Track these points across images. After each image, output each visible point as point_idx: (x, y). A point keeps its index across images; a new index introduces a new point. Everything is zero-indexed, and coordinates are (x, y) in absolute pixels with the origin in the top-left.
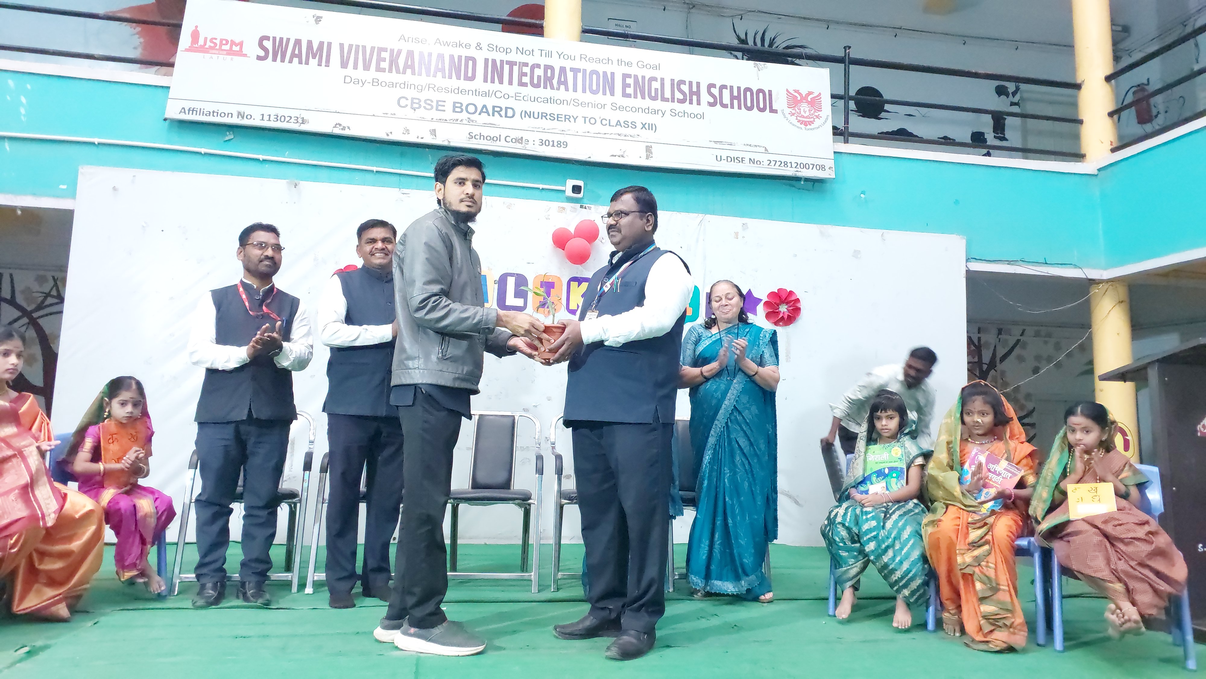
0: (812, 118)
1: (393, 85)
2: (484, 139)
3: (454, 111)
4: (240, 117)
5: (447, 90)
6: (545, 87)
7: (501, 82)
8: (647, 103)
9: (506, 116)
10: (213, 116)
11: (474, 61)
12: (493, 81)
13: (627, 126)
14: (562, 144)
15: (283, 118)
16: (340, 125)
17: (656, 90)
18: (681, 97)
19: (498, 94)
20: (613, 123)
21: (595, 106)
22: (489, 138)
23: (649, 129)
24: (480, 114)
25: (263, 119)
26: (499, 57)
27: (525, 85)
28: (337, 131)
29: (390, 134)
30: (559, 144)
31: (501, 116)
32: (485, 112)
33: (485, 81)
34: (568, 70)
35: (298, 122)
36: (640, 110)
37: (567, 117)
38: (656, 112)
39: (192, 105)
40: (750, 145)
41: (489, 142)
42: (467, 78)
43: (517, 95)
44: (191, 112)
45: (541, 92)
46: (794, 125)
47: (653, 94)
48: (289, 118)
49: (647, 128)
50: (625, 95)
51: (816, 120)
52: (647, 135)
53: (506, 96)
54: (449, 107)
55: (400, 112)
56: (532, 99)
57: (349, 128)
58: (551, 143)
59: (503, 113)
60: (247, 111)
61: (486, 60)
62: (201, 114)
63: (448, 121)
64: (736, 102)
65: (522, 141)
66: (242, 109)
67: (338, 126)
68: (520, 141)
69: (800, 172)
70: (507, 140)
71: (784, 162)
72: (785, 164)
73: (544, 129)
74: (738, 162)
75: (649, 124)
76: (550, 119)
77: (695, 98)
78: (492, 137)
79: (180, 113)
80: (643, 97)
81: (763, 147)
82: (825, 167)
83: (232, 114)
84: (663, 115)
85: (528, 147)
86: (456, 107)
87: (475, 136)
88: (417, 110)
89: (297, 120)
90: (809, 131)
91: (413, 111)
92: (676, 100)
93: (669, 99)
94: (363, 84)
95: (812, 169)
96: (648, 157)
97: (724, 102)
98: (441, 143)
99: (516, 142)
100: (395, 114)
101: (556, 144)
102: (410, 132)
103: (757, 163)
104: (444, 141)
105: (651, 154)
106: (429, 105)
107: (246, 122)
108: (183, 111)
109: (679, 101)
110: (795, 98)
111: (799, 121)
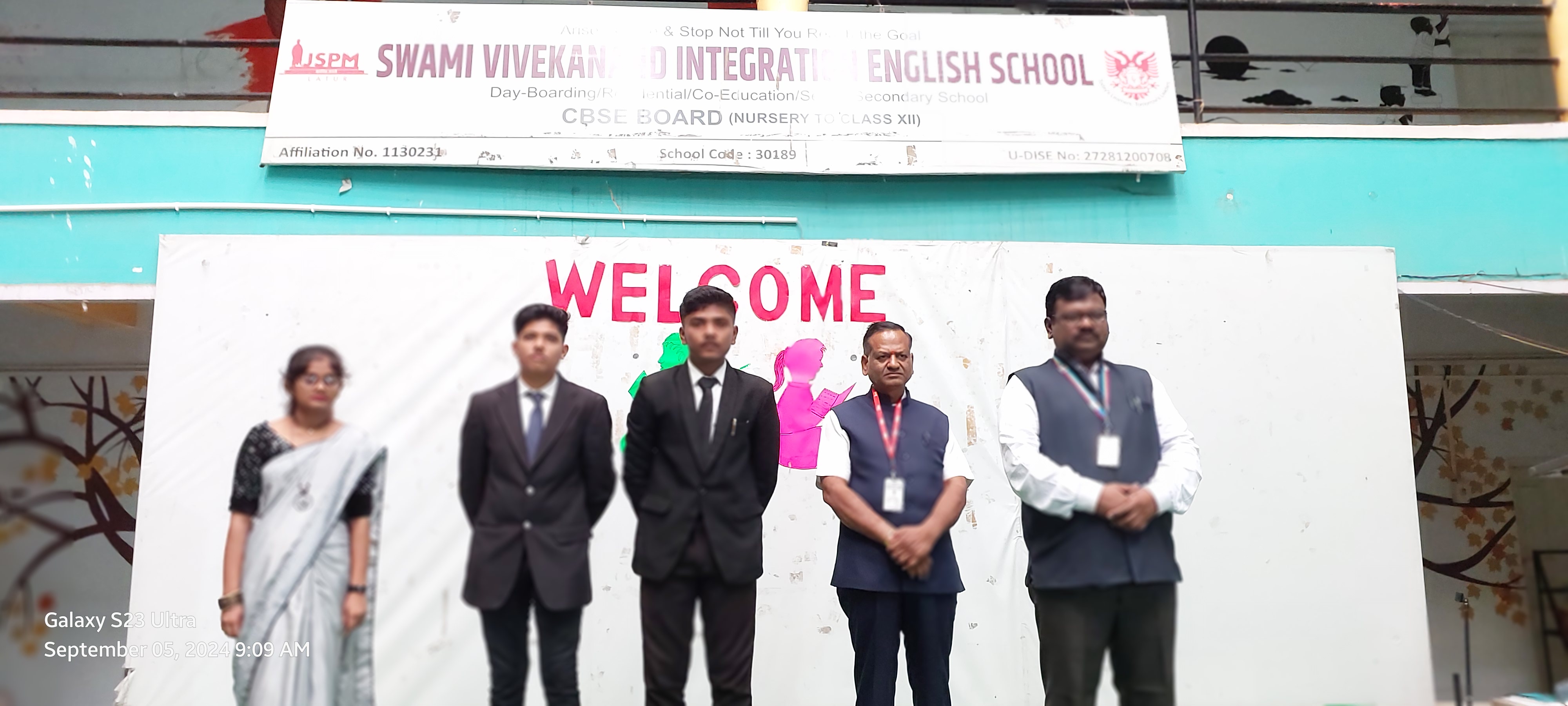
0: (1144, 88)
1: (555, 94)
2: (681, 157)
3: (639, 122)
4: (357, 153)
6: (762, 78)
7: (701, 77)
8: (905, 86)
9: (710, 123)
10: (323, 156)
11: (663, 51)
12: (689, 77)
13: (878, 121)
14: (788, 154)
15: (413, 151)
16: (488, 154)
17: (917, 68)
18: (953, 74)
19: (698, 94)
20: (859, 118)
22: (688, 155)
23: (910, 123)
24: (674, 123)
25: (387, 155)
26: (696, 42)
27: (734, 77)
28: (485, 162)
29: (554, 160)
30: (784, 154)
31: (703, 123)
32: (680, 120)
33: (680, 77)
34: (792, 52)
35: (432, 154)
36: (896, 97)
37: (795, 116)
38: (917, 98)
39: (296, 143)
40: (1058, 134)
41: (688, 161)
42: (654, 76)
43: (724, 92)
44: (294, 153)
45: (757, 86)
46: (1119, 100)
47: (913, 74)
48: (421, 150)
49: (907, 121)
50: (873, 78)
52: (909, 131)
53: (709, 96)
54: (631, 116)
55: (567, 130)
56: (745, 97)
57: (499, 157)
58: (773, 155)
59: (705, 119)
60: (366, 145)
61: (680, 49)
62: (308, 155)
63: (632, 137)
64: (1032, 75)
65: (733, 155)
66: (359, 143)
67: (485, 155)
68: (731, 155)
69: (1134, 165)
70: (713, 156)
71: (1109, 154)
72: (1111, 157)
73: (763, 136)
74: (1042, 158)
75: (909, 116)
76: (770, 121)
77: (972, 74)
78: (692, 154)
79: (280, 156)
80: (899, 80)
81: (1077, 134)
82: (1169, 155)
83: (347, 151)
84: (929, 101)
85: (741, 163)
86: (642, 116)
87: (669, 154)
88: (589, 124)
89: (431, 152)
90: (1143, 107)
91: (584, 126)
92: (946, 79)
93: (935, 78)
94: (516, 96)
95: (1151, 160)
96: (910, 162)
97: (1016, 76)
98: (624, 166)
99: (724, 157)
100: (559, 133)
101: (779, 155)
102: (581, 156)
103: (1069, 158)
104: (627, 164)
105: (915, 156)
106: (605, 116)
107: (365, 160)
108: (284, 153)
109: (951, 80)
110: (1117, 61)
111: (1126, 94)
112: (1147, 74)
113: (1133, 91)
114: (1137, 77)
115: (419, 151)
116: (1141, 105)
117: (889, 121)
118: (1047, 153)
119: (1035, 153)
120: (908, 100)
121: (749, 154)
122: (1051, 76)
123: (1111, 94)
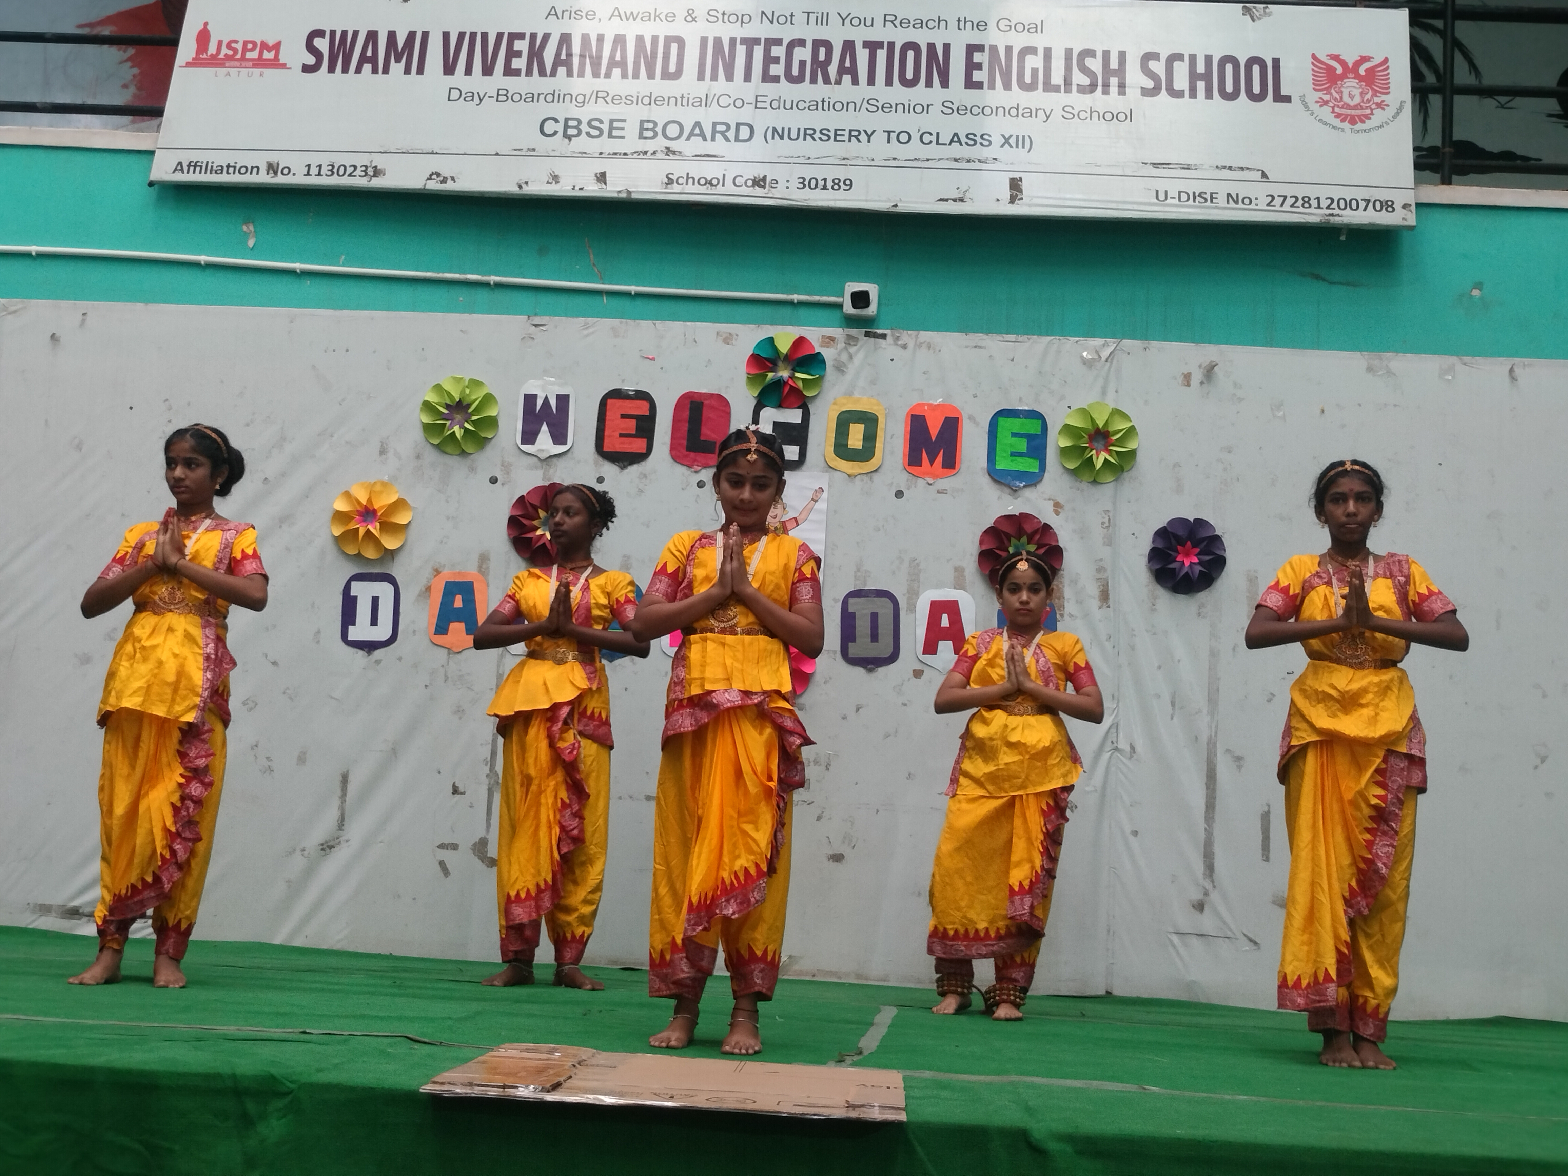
0: (1367, 108)
1: (533, 98)
2: (693, 184)
3: (641, 137)
4: (271, 172)
5: (629, 100)
6: (814, 81)
7: (730, 77)
8: (1017, 96)
9: (737, 139)
10: (228, 173)
11: (680, 42)
12: (714, 78)
13: (972, 143)
14: (841, 184)
15: (342, 169)
16: (438, 175)
17: (1035, 71)
18: (1086, 81)
19: (724, 101)
20: (945, 138)
21: (910, 109)
22: (703, 181)
23: (1017, 146)
24: (688, 139)
25: (308, 174)
26: (727, 31)
27: (776, 79)
28: (433, 185)
29: (524, 186)
30: (836, 184)
31: (727, 139)
32: (697, 135)
33: (701, 77)
34: (859, 46)
35: (366, 174)
36: (1001, 111)
37: (854, 133)
38: (1031, 113)
39: (195, 157)
40: (1230, 168)
41: (703, 189)
42: (666, 75)
43: (759, 99)
44: (192, 169)
45: (806, 91)
46: (1326, 124)
47: (1028, 79)
48: (352, 168)
49: (1014, 145)
50: (970, 84)
51: (1377, 111)
52: (1015, 158)
53: (739, 103)
54: (631, 129)
55: (543, 144)
56: (788, 106)
57: (453, 179)
58: (821, 183)
59: (731, 134)
60: (284, 160)
61: (704, 41)
62: (208, 171)
63: (630, 156)
64: (1201, 85)
65: (765, 184)
66: (273, 157)
67: (434, 177)
68: (762, 184)
69: (1338, 215)
70: (737, 183)
71: (1303, 198)
72: (1305, 202)
73: (809, 158)
74: (1203, 200)
75: (1017, 137)
76: (820, 139)
77: (1114, 81)
78: (709, 179)
79: (174, 172)
80: (1007, 86)
81: (1258, 170)
82: (1393, 203)
83: (258, 168)
84: (1048, 118)
85: (775, 193)
86: (645, 129)
87: (677, 179)
88: (573, 139)
89: (365, 171)
90: (1361, 135)
91: (567, 140)
92: (1074, 88)
93: (1059, 86)
94: (481, 100)
95: (1365, 209)
96: (1013, 199)
97: (1177, 86)
98: (615, 195)
99: (753, 186)
100: (534, 150)
101: (829, 184)
102: (561, 180)
103: (1243, 203)
104: (619, 192)
105: (1021, 191)
106: (596, 128)
107: (281, 180)
108: (179, 168)
109: (1082, 89)
110: (1330, 70)
111: (1338, 116)
112: (1373, 89)
113: (1349, 112)
114: (1356, 92)
115: (350, 170)
116: (1358, 131)
117: (986, 143)
118: (1211, 194)
119: (1194, 193)
120: (1017, 116)
121: (788, 181)
122: (1229, 88)
123: (1315, 116)
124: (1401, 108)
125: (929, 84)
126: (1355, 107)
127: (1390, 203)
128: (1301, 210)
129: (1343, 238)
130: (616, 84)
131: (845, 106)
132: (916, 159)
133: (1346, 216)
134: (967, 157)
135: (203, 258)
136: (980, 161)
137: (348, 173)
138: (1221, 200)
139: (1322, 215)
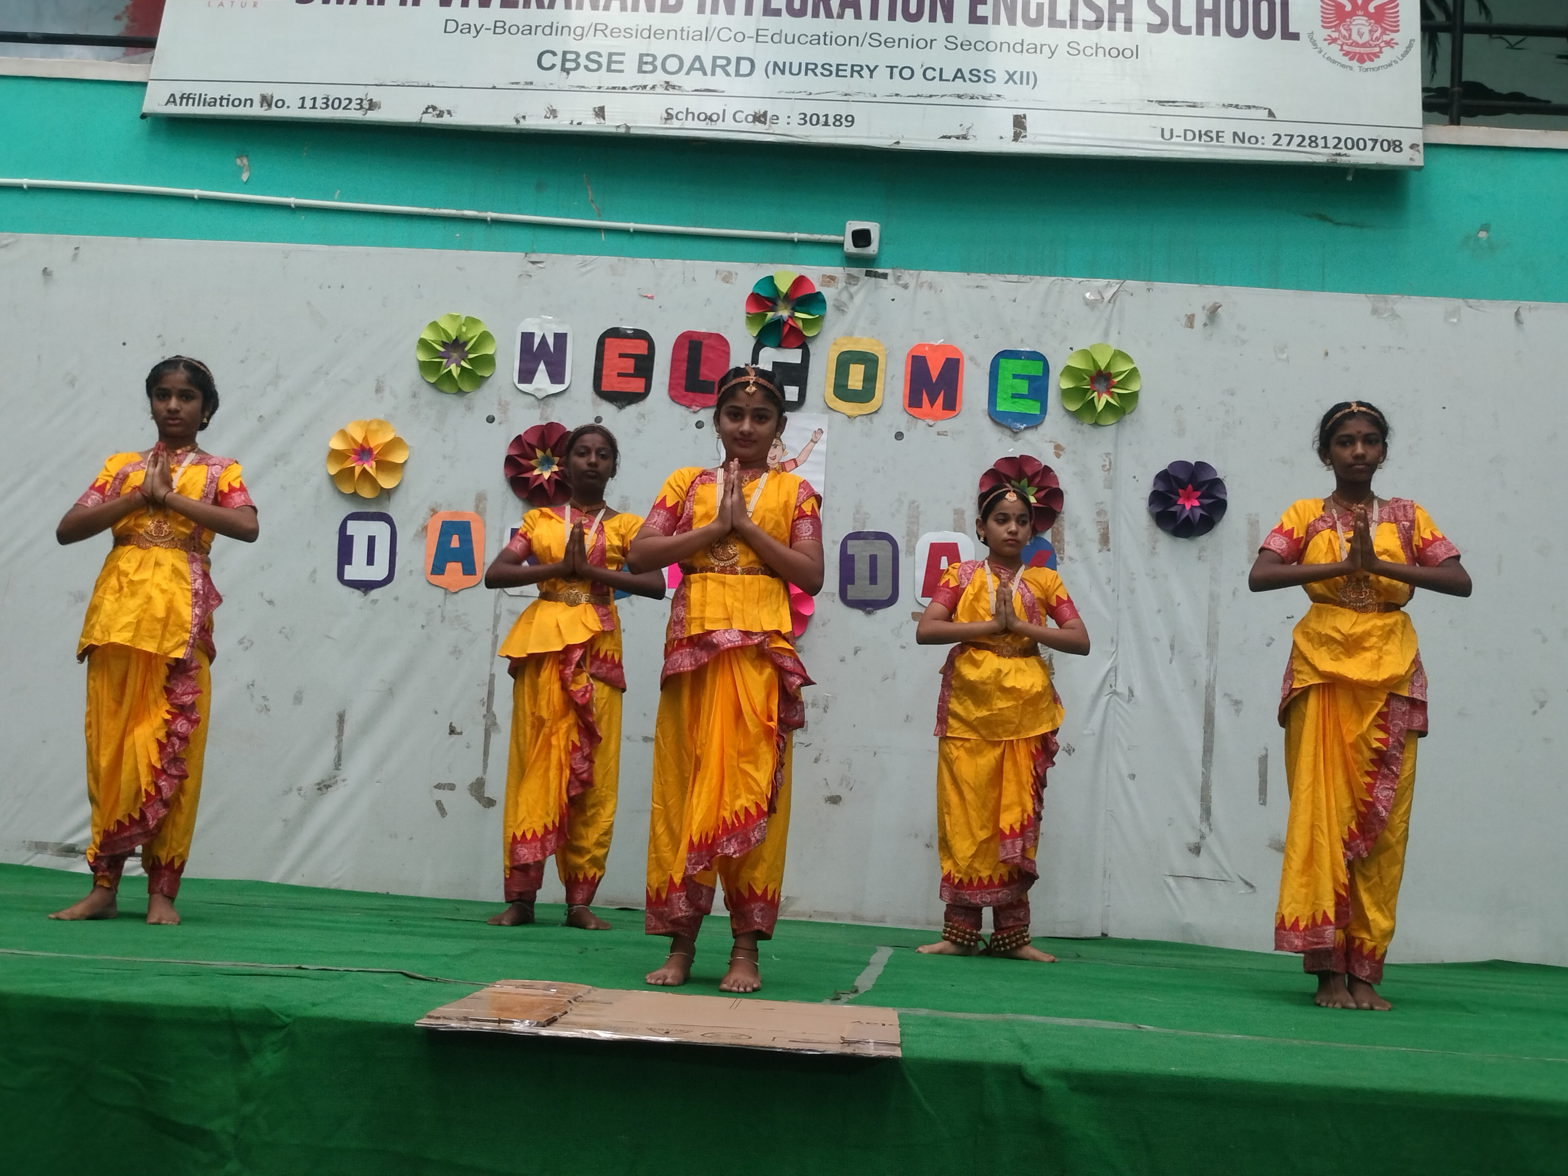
0: (1375, 46)
1: (530, 30)
2: (693, 119)
3: (640, 71)
4: (265, 104)
5: (628, 33)
6: (816, 14)
7: (730, 10)
8: (1022, 31)
9: (738, 74)
10: (221, 105)
12: (715, 11)
13: (976, 79)
14: (843, 120)
15: (337, 101)
16: (434, 108)
17: (1040, 6)
18: (1092, 16)
19: (724, 35)
20: (949, 74)
21: (913, 43)
22: (702, 117)
23: (1021, 83)
24: (688, 73)
25: (302, 107)
27: (777, 13)
28: (430, 119)
29: (521, 120)
31: (727, 74)
32: (697, 69)
33: (701, 10)
35: (361, 108)
36: (1005, 46)
37: (856, 68)
38: (1036, 49)
39: (188, 88)
40: (1237, 106)
41: (702, 125)
42: (666, 8)
43: (760, 33)
44: (185, 101)
45: (808, 25)
46: (1334, 62)
47: (1033, 14)
48: (347, 101)
49: (1018, 82)
50: (975, 19)
51: (1386, 50)
52: (1019, 95)
53: (740, 37)
54: (630, 63)
55: (541, 78)
56: (790, 40)
57: (449, 112)
58: (822, 119)
59: (731, 69)
60: (277, 93)
62: (202, 104)
63: (629, 91)
64: (1208, 22)
65: (766, 120)
66: (267, 90)
67: (430, 110)
68: (763, 119)
69: (1345, 155)
70: (738, 119)
71: (1310, 138)
72: (1312, 142)
73: (810, 94)
74: (1209, 139)
75: (1022, 73)
76: (822, 74)
77: (1120, 17)
78: (709, 114)
79: (166, 104)
80: (1012, 21)
81: (1265, 109)
82: (1401, 143)
83: (251, 100)
84: (1053, 53)
85: (776, 129)
86: (644, 63)
87: (677, 114)
88: (571, 72)
89: (360, 104)
90: (1370, 74)
91: (565, 74)
92: (1080, 23)
93: (1065, 21)
94: (478, 32)
95: (1372, 149)
96: (1016, 137)
97: (1184, 22)
98: (614, 130)
99: (754, 122)
100: (531, 83)
101: (831, 120)
102: (559, 115)
103: (1249, 141)
104: (618, 127)
105: (1025, 129)
106: (594, 62)
107: (274, 112)
108: (172, 100)
109: (1087, 25)
110: (1340, 7)
111: (1346, 54)
112: (1382, 27)
113: (1358, 50)
114: (1366, 30)
115: (345, 103)
116: (1367, 70)
117: (990, 79)
118: (1218, 132)
119: (1200, 131)
120: (1022, 51)
121: (789, 117)
122: (1237, 24)
123: (1323, 54)
124: (1410, 47)
125: (933, 18)
126: (1364, 45)
127: (1397, 143)
128: (1308, 149)
129: (1350, 178)
130: (614, 17)
131: (847, 41)
132: (918, 95)
133: (1354, 156)
134: (970, 92)
135: (196, 192)
136: (983, 98)
137: (343, 106)
138: (1227, 139)
139: (1328, 155)
